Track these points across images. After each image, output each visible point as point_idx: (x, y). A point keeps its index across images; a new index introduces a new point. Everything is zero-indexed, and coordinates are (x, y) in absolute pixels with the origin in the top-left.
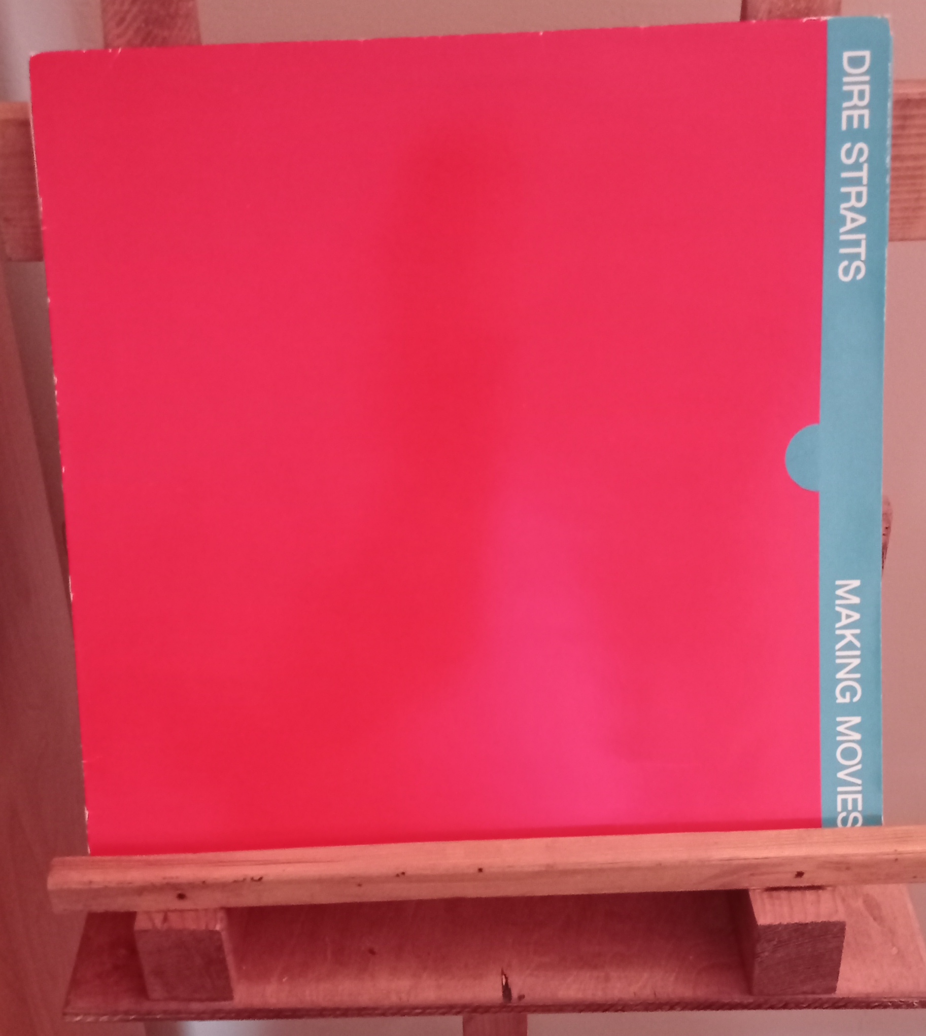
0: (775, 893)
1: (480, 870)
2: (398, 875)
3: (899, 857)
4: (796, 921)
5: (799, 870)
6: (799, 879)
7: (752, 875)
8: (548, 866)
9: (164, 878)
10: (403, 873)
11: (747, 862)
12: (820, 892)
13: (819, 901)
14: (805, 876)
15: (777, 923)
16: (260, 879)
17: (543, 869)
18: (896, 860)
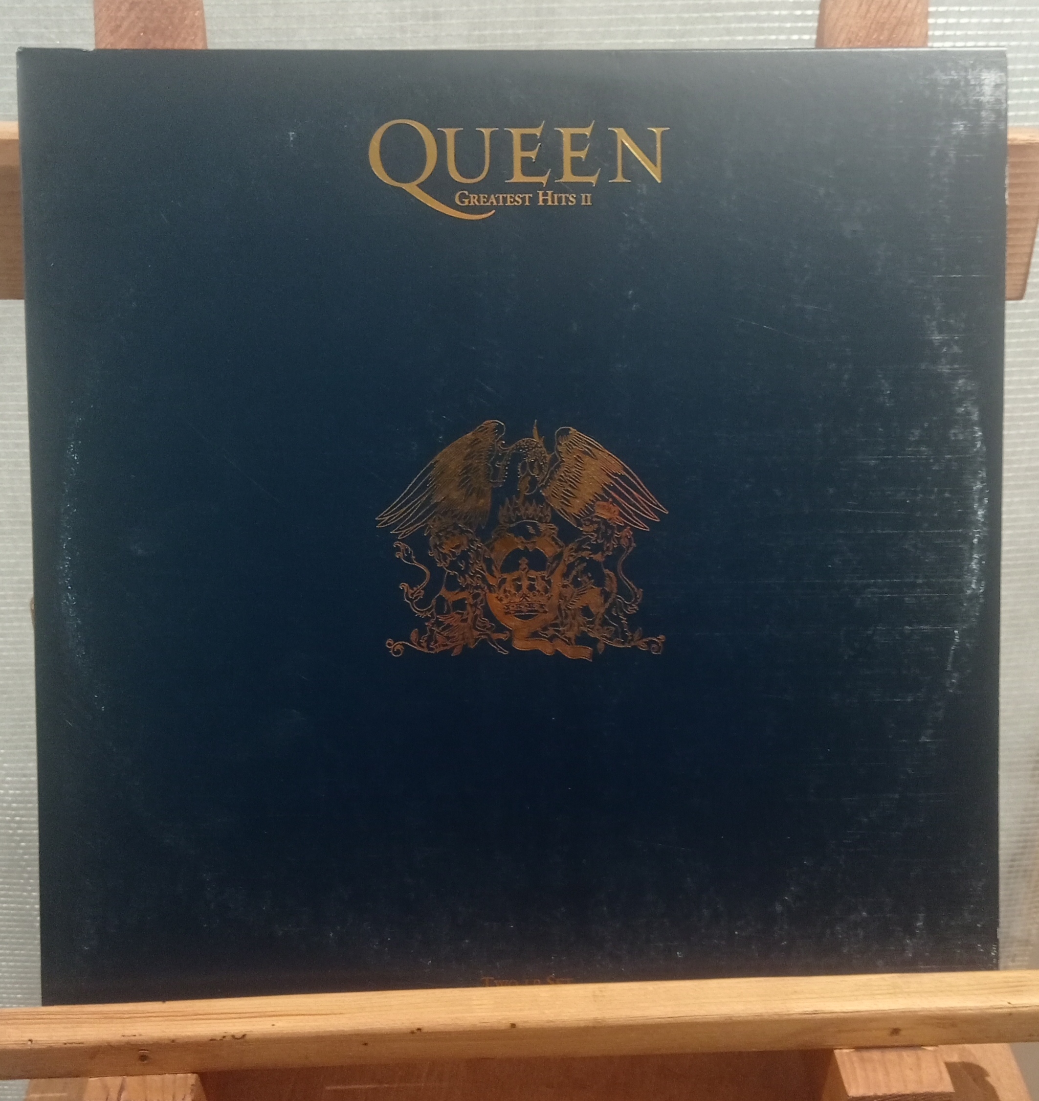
0: (866, 1054)
1: (513, 1025)
2: (412, 1032)
3: (1014, 1010)
4: (894, 1091)
5: (895, 1027)
6: (895, 1037)
7: (839, 1032)
8: (595, 1019)
9: (124, 1036)
10: (419, 1029)
11: (834, 1015)
12: (920, 1052)
13: (919, 1066)
14: (903, 1033)
15: (871, 1094)
16: (244, 1036)
17: (591, 1025)
18: (1010, 1014)
